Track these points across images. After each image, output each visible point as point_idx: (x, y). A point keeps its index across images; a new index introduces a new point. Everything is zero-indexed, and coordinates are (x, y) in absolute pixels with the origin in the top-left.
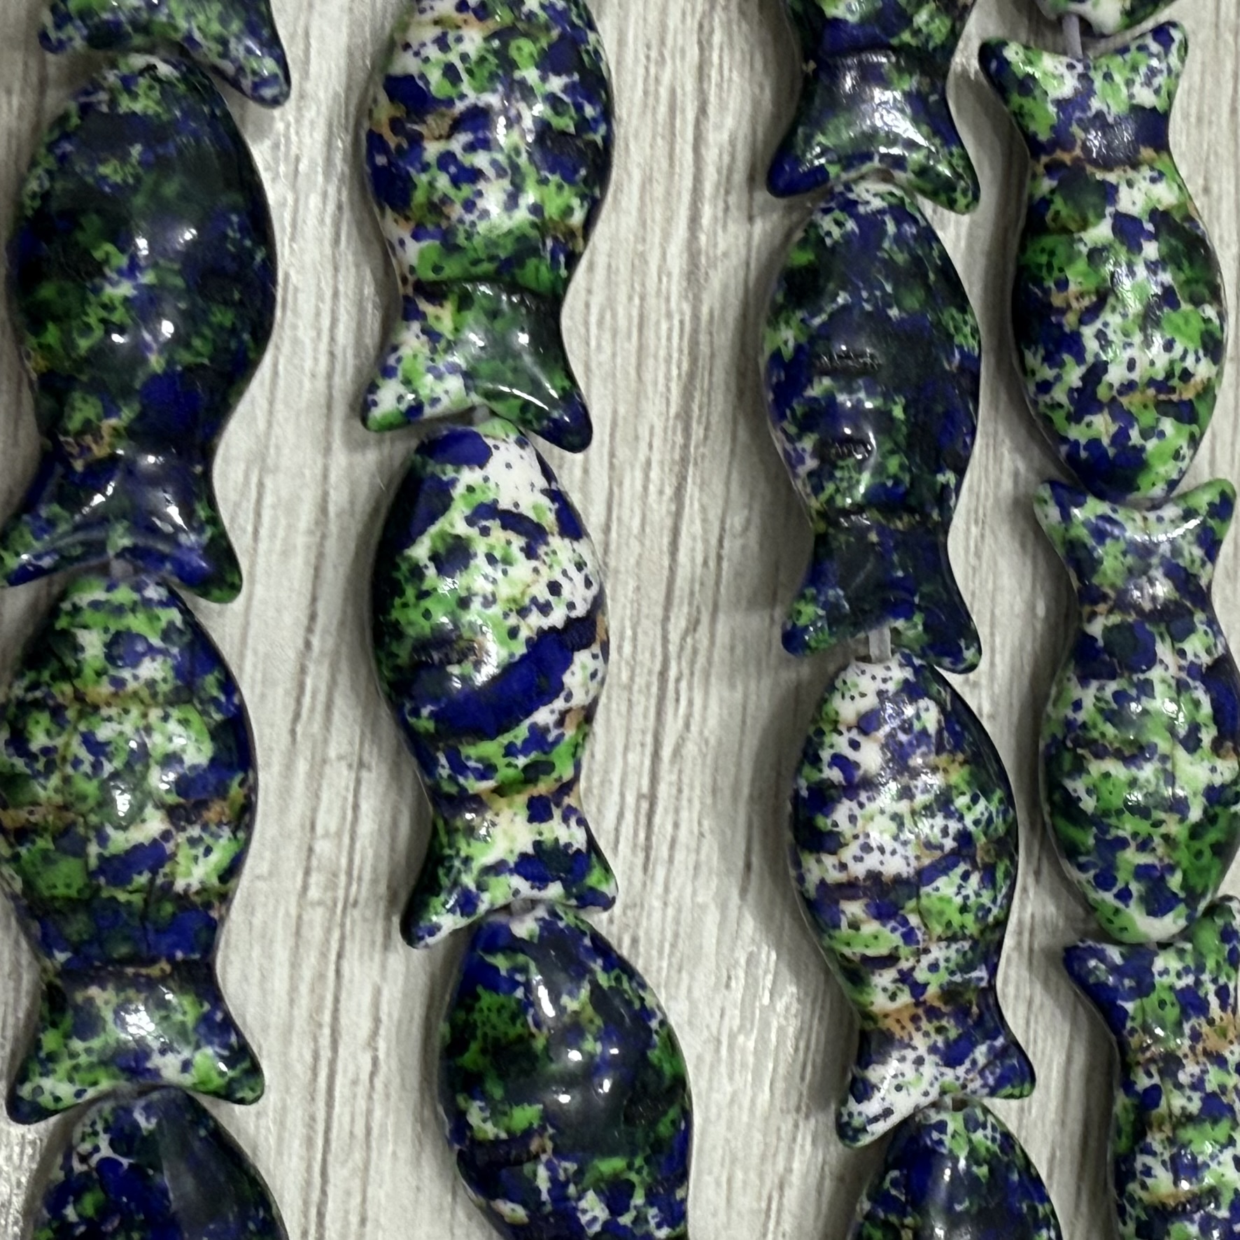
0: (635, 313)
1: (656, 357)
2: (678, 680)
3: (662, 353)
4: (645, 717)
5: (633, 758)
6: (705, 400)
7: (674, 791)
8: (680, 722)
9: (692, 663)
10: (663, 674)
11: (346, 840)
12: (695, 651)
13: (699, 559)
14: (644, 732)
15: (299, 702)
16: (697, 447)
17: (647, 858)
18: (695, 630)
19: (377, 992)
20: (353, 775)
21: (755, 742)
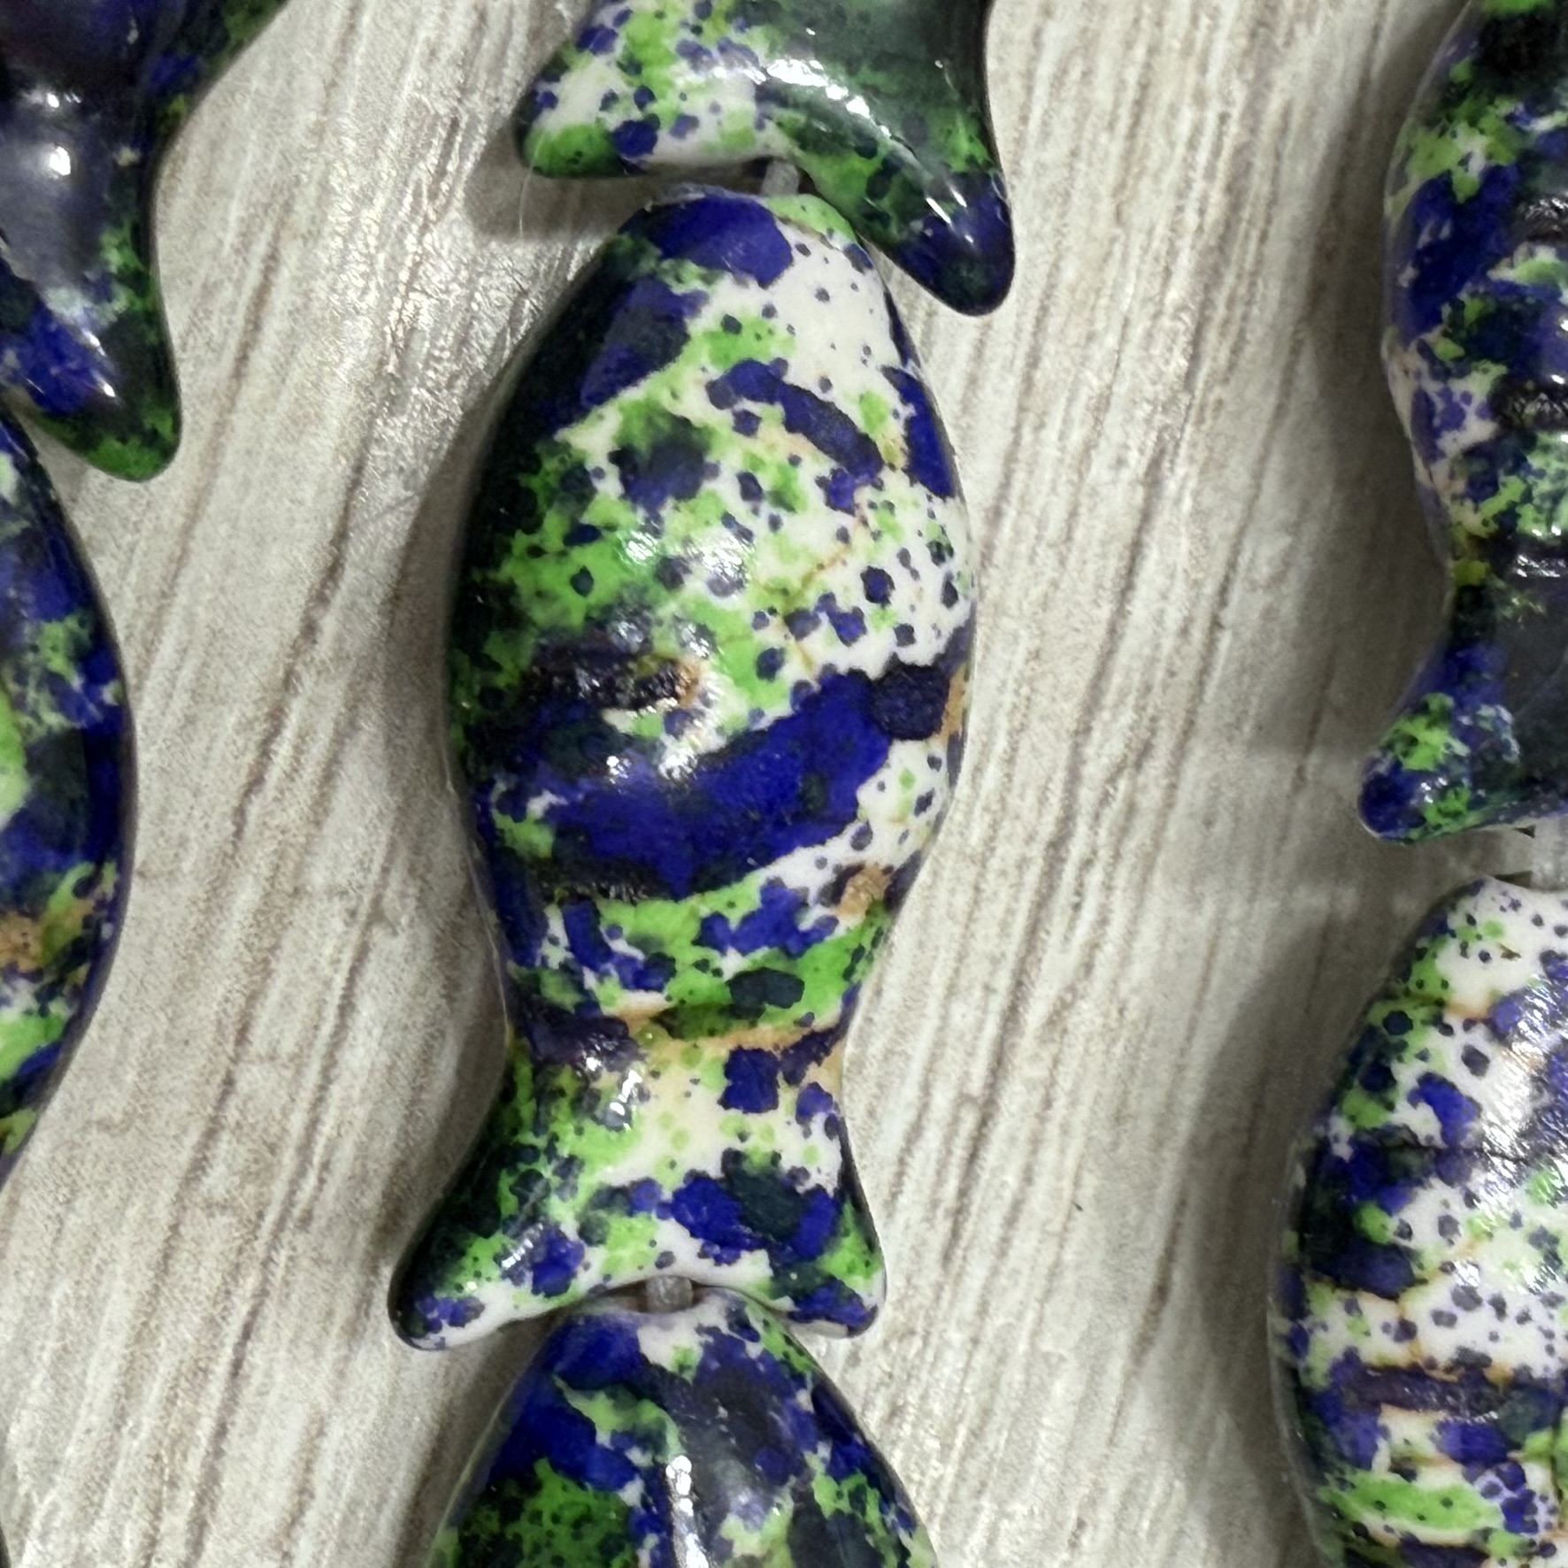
0: (1132, 76)
1: (1157, 178)
2: (1087, 864)
3: (1171, 176)
4: (1004, 928)
5: (962, 1015)
6: (1242, 290)
7: (1037, 1098)
8: (1074, 956)
9: (1123, 831)
10: (1057, 846)
11: (312, 1076)
12: (1131, 809)
13: (1173, 618)
14: (995, 961)
15: (265, 751)
16: (1208, 388)
17: (955, 1234)
18: (1138, 766)
19: (318, 1428)
20: (355, 936)
21: (1222, 1029)
